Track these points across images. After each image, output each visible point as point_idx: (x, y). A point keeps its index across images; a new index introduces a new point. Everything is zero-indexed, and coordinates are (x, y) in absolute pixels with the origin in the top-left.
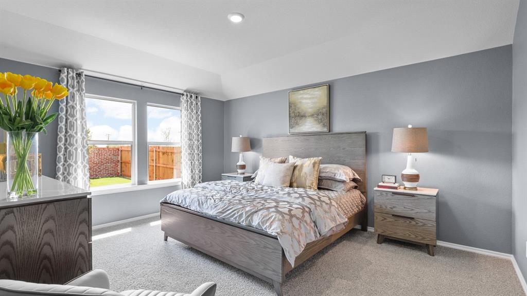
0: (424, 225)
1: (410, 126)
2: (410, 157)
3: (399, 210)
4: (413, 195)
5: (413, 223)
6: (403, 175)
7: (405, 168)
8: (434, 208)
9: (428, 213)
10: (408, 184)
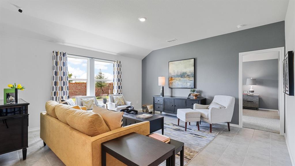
0: (256, 103)
1: (251, 78)
2: (251, 86)
3: (249, 100)
4: (253, 96)
5: (253, 103)
6: (249, 91)
7: (250, 89)
8: (258, 99)
9: (256, 100)
10: (251, 93)
